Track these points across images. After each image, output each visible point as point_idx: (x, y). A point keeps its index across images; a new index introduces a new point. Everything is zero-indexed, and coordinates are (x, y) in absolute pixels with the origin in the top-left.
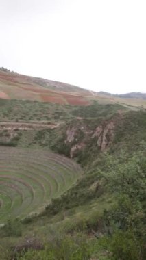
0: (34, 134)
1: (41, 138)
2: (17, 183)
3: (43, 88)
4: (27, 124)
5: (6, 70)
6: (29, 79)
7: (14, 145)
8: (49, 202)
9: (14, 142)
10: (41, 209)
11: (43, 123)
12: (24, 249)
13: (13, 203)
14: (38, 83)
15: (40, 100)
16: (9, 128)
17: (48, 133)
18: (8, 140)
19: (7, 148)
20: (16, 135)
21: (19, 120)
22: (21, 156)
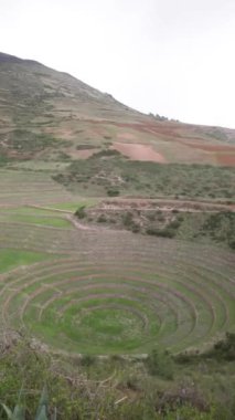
0: (203, 220)
1: (214, 226)
2: (171, 296)
3: (220, 143)
4: (193, 203)
5: (163, 119)
6: (198, 129)
7: (170, 236)
8: (221, 337)
9: (171, 230)
10: (205, 346)
11: (219, 203)
12: (178, 400)
13: (163, 325)
14: (212, 136)
15: (215, 163)
16: (164, 209)
17: (227, 220)
18: (162, 227)
19: (159, 239)
20: (173, 219)
21: (181, 197)
22: (180, 254)
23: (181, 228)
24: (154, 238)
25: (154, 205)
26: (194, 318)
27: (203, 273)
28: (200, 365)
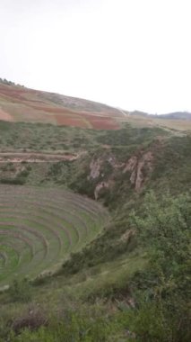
0: (48, 169)
1: (56, 173)
2: (25, 233)
3: (58, 106)
4: (39, 155)
5: (10, 83)
6: (40, 94)
7: (21, 183)
8: (67, 258)
9: (21, 179)
10: (56, 267)
11: (59, 154)
13: (21, 258)
14: (52, 100)
15: (55, 123)
16: (15, 161)
17: (66, 167)
18: (13, 176)
19: (12, 187)
20: (23, 169)
21: (28, 150)
22: (30, 197)
23: (30, 175)
24: (7, 186)
25: (6, 157)
26: (46, 247)
27: (50, 211)
28: (53, 283)
